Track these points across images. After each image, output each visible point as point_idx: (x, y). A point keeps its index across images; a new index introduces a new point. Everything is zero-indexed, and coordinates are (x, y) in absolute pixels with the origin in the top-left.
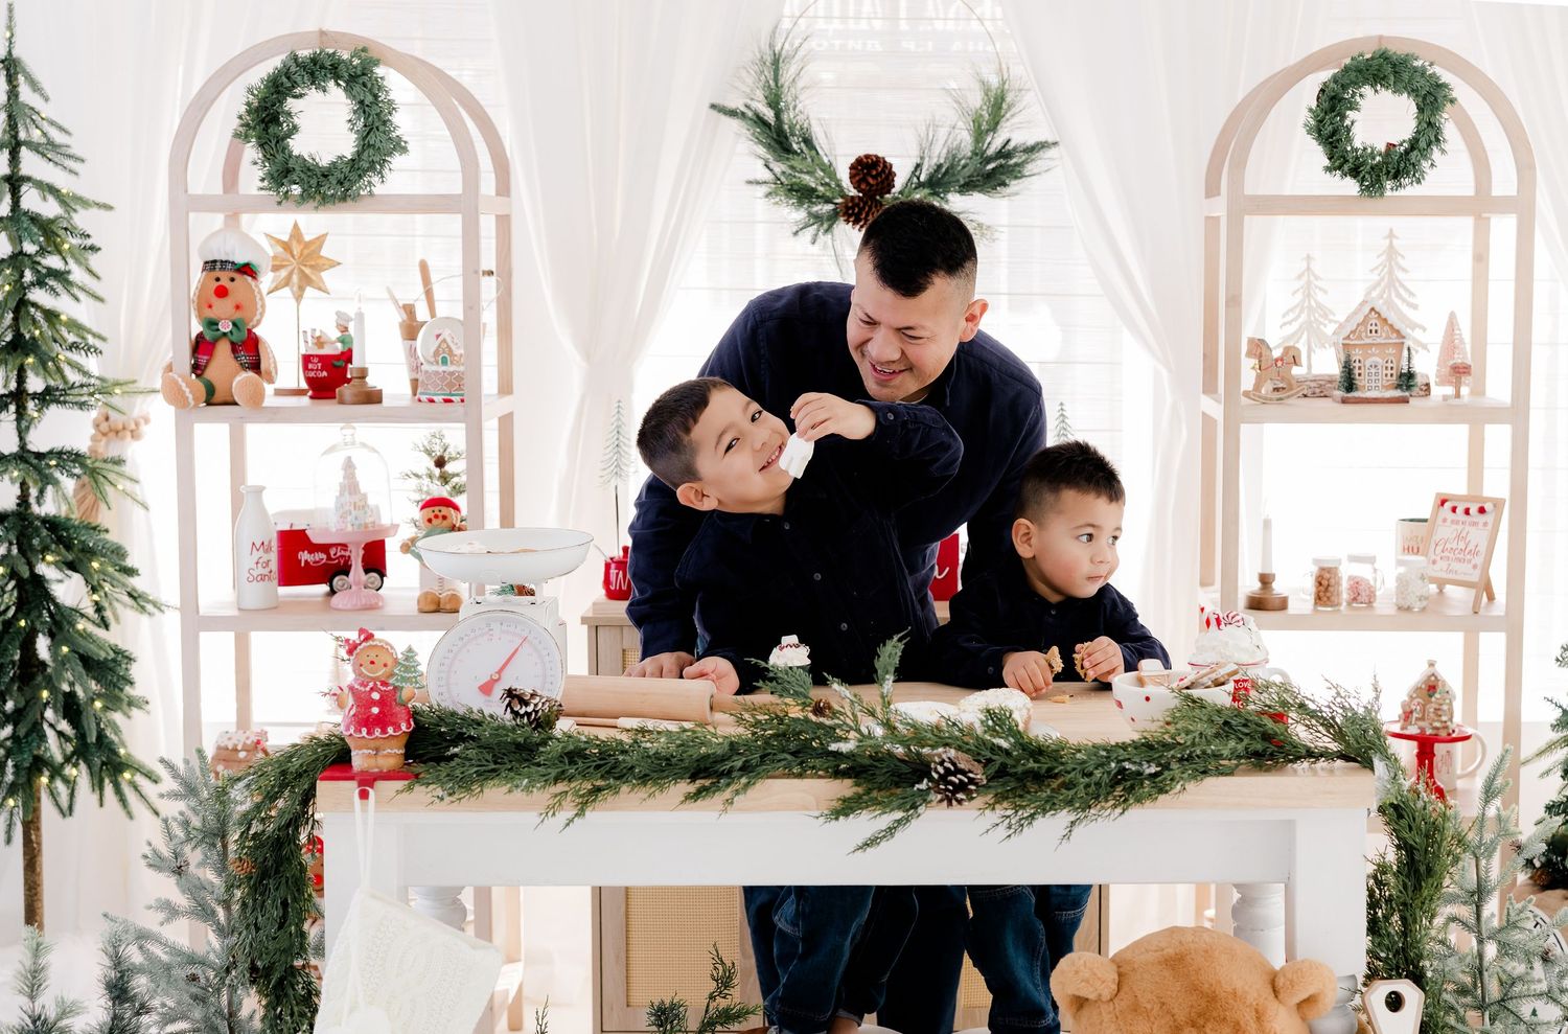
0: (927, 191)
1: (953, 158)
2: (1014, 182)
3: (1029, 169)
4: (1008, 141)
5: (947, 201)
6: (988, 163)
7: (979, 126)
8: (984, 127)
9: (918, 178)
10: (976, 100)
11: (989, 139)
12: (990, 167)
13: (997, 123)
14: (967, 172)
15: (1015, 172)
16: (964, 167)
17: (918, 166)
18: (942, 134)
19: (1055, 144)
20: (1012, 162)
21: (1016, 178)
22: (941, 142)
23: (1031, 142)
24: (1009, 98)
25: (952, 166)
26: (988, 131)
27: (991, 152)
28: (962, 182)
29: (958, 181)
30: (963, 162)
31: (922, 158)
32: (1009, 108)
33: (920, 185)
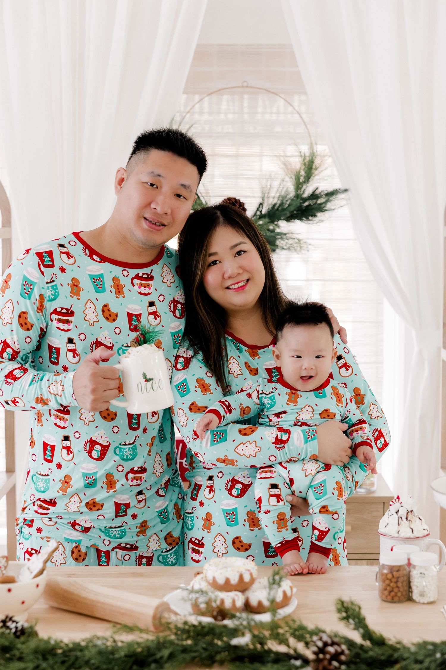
0: (267, 220)
1: (283, 198)
2: (319, 214)
3: (329, 206)
4: (317, 189)
5: (279, 227)
6: (304, 202)
7: (299, 179)
8: (302, 179)
9: (261, 212)
10: (297, 164)
11: (304, 187)
12: (307, 204)
13: (309, 178)
14: (292, 208)
15: (321, 208)
16: (289, 205)
17: (261, 204)
18: (276, 184)
19: (346, 190)
20: (319, 201)
21: (322, 211)
22: (275, 189)
23: (330, 189)
24: (317, 162)
25: (282, 204)
26: (304, 182)
27: (306, 195)
28: (288, 215)
29: (286, 214)
30: (288, 203)
31: (263, 200)
32: (316, 169)
33: (262, 217)
